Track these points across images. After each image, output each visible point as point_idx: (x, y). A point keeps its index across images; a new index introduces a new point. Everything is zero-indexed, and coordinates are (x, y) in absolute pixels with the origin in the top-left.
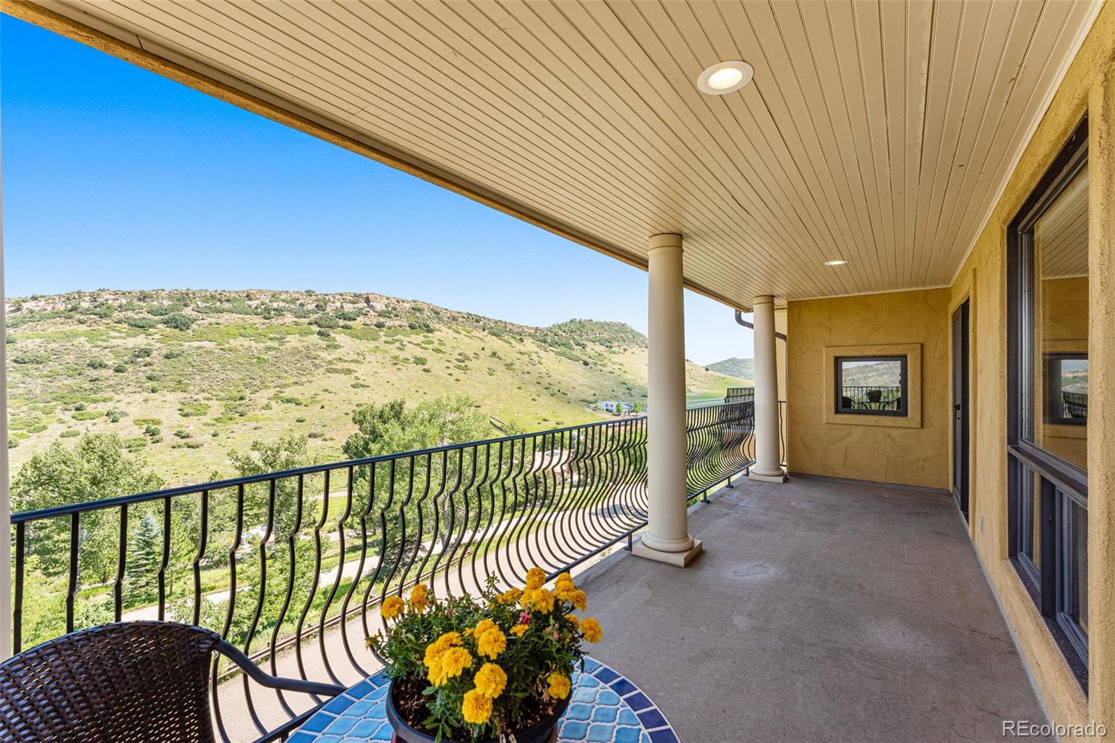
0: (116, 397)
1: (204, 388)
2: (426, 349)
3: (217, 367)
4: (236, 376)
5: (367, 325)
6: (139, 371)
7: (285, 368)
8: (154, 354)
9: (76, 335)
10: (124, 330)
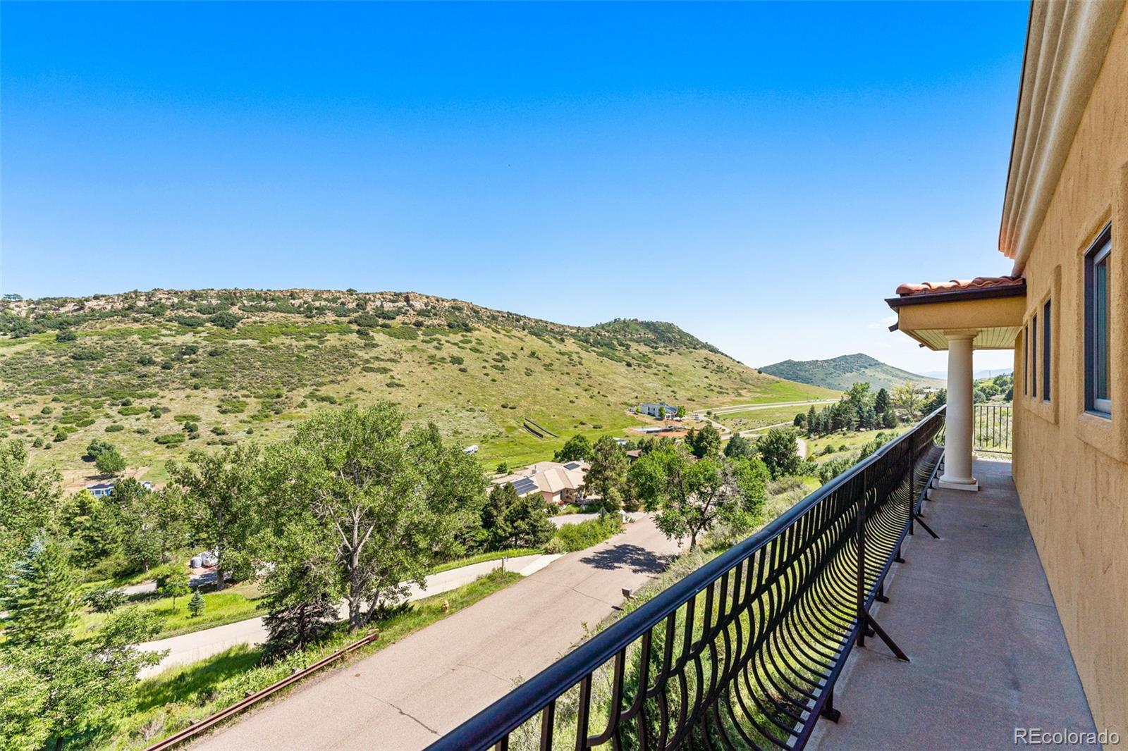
0: (161, 393)
1: (244, 385)
2: (463, 348)
3: (258, 364)
4: (275, 373)
5: (406, 324)
6: (185, 368)
7: (323, 366)
8: (201, 351)
9: (131, 333)
10: (174, 328)
